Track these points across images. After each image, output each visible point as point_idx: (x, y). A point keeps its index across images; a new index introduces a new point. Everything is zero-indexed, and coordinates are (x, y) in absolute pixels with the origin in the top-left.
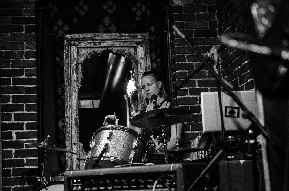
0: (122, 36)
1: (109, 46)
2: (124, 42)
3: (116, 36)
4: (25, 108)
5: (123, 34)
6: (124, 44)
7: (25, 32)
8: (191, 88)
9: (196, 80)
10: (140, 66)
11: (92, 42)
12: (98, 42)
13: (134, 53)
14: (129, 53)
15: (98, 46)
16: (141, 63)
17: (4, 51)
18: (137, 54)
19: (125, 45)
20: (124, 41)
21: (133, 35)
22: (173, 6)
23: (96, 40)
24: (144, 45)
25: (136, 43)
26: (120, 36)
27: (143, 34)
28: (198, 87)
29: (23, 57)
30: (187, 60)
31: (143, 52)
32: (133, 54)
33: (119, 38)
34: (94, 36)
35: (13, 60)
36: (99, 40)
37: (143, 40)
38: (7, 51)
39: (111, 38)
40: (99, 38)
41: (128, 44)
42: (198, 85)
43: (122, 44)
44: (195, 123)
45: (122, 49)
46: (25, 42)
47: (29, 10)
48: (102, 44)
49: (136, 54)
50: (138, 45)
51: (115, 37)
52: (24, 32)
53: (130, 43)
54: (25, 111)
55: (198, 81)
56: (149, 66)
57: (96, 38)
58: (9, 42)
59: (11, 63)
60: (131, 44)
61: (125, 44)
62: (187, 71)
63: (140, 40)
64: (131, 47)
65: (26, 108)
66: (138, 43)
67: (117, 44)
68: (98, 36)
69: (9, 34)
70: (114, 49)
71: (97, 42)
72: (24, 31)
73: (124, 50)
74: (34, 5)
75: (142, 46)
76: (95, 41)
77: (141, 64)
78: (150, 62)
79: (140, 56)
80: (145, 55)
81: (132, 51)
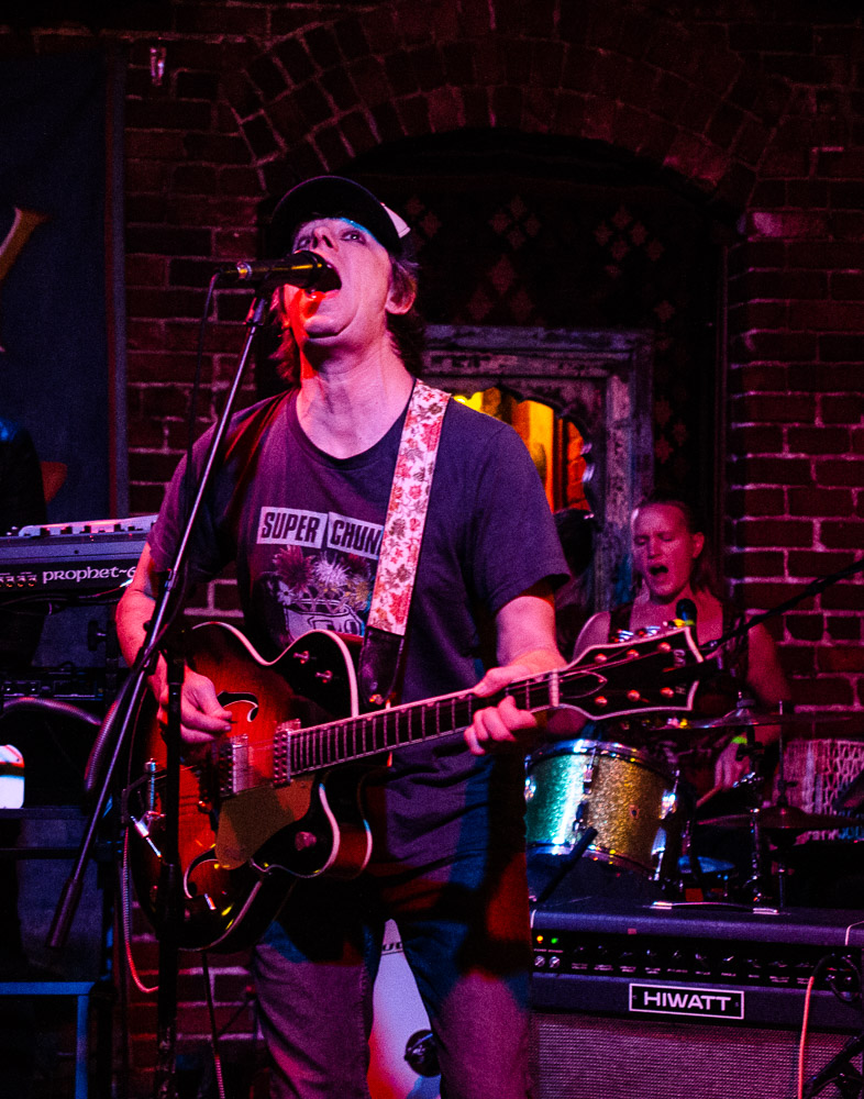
0: (557, 339)
1: (507, 372)
2: (561, 363)
3: (535, 336)
4: (210, 598)
5: (561, 331)
6: (561, 367)
7: (220, 318)
8: (796, 549)
9: (815, 521)
10: (616, 453)
11: (448, 357)
12: (470, 358)
13: (595, 404)
14: (578, 400)
15: (469, 371)
16: (620, 443)
17: (144, 385)
18: (604, 405)
19: (564, 372)
20: (561, 359)
21: (596, 335)
22: (750, 239)
23: (462, 349)
24: (633, 375)
25: (603, 367)
26: (550, 338)
27: (633, 336)
28: (820, 548)
29: (209, 409)
30: (787, 448)
31: (627, 400)
32: (590, 408)
33: (547, 345)
34: (458, 335)
35: (174, 419)
36: (474, 349)
37: (630, 357)
38: (154, 388)
39: (517, 343)
40: (475, 342)
41: (575, 368)
42: (823, 541)
43: (552, 368)
44: (799, 677)
45: (554, 384)
46: (217, 357)
47: (236, 235)
48: (484, 366)
49: (602, 408)
50: (612, 373)
51: (531, 342)
52: (214, 318)
53: (582, 367)
54: (211, 607)
55: (823, 525)
56: (646, 457)
57: (464, 341)
58: (163, 352)
59: (167, 432)
60: (588, 368)
61: (566, 367)
62: (785, 488)
63: (620, 356)
64: (584, 379)
65: (215, 597)
66: (613, 368)
67: (537, 366)
68: (471, 334)
69: (162, 322)
70: (524, 383)
71: (464, 358)
72: (216, 315)
73: (558, 390)
74: (255, 218)
75: (624, 380)
76: (459, 354)
77: (618, 445)
78: (650, 439)
79: (617, 416)
80: (635, 415)
81: (587, 395)
